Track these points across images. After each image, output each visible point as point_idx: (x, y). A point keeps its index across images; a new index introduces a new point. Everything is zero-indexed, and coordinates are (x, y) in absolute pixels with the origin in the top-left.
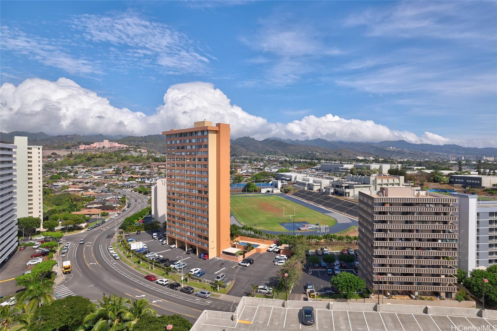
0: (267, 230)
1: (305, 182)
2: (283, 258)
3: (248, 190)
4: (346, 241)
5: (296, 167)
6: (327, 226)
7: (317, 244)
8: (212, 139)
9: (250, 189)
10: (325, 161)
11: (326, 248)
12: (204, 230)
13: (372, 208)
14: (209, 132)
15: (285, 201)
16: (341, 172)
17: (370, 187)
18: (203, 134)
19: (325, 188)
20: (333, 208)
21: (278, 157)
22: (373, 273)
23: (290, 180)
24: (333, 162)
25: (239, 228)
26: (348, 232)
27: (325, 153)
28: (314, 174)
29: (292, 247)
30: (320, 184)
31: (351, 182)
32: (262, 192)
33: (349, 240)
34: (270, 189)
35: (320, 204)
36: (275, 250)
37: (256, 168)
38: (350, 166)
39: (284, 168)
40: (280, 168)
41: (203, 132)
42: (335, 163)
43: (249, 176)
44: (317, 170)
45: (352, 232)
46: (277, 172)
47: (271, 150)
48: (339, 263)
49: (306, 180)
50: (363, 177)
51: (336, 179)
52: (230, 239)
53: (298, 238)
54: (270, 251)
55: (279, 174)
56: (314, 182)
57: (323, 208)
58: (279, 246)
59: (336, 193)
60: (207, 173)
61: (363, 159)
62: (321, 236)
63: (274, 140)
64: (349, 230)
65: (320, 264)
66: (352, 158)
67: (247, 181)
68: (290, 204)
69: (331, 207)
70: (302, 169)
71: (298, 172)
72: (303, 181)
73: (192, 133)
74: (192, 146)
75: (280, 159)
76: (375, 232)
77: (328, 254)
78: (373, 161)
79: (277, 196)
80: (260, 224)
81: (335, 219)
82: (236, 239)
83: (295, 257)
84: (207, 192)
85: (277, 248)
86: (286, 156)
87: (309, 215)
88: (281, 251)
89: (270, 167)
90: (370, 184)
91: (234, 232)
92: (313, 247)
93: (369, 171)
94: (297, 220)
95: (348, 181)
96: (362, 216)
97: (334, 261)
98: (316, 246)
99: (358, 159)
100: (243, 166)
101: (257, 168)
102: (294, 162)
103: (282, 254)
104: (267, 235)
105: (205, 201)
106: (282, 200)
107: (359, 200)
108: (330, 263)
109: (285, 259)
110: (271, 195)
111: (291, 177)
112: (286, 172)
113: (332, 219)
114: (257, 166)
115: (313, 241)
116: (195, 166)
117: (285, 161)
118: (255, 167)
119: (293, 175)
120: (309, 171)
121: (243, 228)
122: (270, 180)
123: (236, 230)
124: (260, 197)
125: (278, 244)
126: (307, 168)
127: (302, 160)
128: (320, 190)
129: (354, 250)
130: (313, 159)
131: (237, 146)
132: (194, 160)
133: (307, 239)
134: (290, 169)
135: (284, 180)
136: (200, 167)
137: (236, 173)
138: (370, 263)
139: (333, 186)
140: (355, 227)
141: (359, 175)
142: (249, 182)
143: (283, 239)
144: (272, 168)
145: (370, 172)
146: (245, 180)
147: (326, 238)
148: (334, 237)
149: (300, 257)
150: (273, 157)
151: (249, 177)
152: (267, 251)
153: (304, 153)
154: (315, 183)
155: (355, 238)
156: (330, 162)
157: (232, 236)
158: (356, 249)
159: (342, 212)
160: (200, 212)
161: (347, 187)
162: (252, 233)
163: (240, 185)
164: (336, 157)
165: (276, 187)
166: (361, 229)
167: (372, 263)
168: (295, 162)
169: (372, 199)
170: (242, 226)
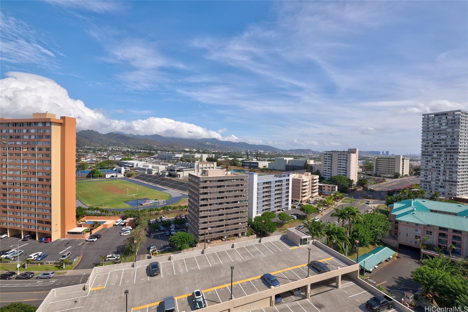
0: (113, 208)
1: (145, 168)
2: (128, 229)
3: (92, 176)
4: (179, 210)
5: (137, 156)
6: (164, 200)
7: (157, 214)
8: (56, 130)
9: (95, 175)
10: (161, 152)
11: (164, 216)
12: (45, 216)
13: (198, 184)
14: (52, 123)
15: (128, 183)
16: (174, 160)
17: (194, 170)
18: (45, 125)
19: (161, 172)
20: (168, 187)
21: (120, 148)
22: (199, 229)
23: (133, 166)
24: (167, 152)
25: (85, 209)
26: (180, 203)
27: (160, 146)
28: (153, 161)
29: (136, 219)
30: (157, 169)
31: (181, 167)
32: (106, 177)
33: (180, 208)
34: (114, 175)
35: (158, 184)
36: (121, 224)
37: (100, 157)
38: (180, 156)
39: (126, 157)
40: (123, 157)
41: (44, 123)
42: (168, 153)
43: (93, 163)
44: (155, 158)
45: (183, 203)
46: (121, 160)
47: (114, 142)
48: (174, 226)
49: (146, 166)
50: (190, 163)
51: (170, 165)
52: (76, 220)
53: (141, 212)
54: (116, 225)
55: (121, 162)
56: (153, 167)
57: (160, 187)
58: (124, 220)
59: (170, 175)
60: (49, 162)
61: (189, 150)
62: (160, 208)
63: (117, 134)
64: (180, 201)
65: (160, 229)
66: (181, 150)
67: (91, 169)
68: (132, 186)
69: (166, 186)
70: (143, 157)
71: (139, 160)
72: (143, 167)
73: (30, 123)
74: (30, 136)
75: (123, 150)
76: (200, 201)
77: (165, 221)
78: (196, 152)
79: (121, 180)
80: (106, 204)
81: (170, 195)
82: (83, 219)
83: (139, 227)
84: (49, 180)
85: (123, 222)
86: (128, 147)
87: (149, 193)
88: (127, 224)
89: (113, 156)
90: (194, 168)
91: (80, 213)
92: (154, 217)
93: (193, 159)
94: (139, 198)
95: (179, 166)
96: (191, 191)
97: (171, 225)
98: (156, 216)
99: (186, 150)
100: (87, 155)
101: (101, 157)
102: (135, 152)
103: (127, 226)
104: (113, 212)
105: (47, 188)
106: (125, 183)
107: (189, 180)
108: (167, 227)
109: (131, 229)
110: (115, 179)
111: (133, 164)
112: (129, 160)
113: (168, 195)
114: (101, 155)
115: (154, 213)
116: (34, 155)
117: (128, 151)
118: (99, 156)
119: (135, 162)
120: (149, 159)
121: (89, 209)
122: (114, 166)
123: (82, 211)
124: (105, 182)
125: (124, 218)
126: (147, 157)
127: (142, 151)
128: (157, 173)
129: (184, 215)
130: (151, 150)
131: (80, 138)
132: (33, 149)
133: (149, 211)
134: (132, 157)
135: (126, 166)
136: (41, 156)
137: (79, 161)
138: (197, 222)
139: (168, 170)
140: (185, 199)
141: (187, 162)
142: (94, 169)
143: (128, 214)
144: (116, 157)
145: (195, 160)
146: (89, 167)
147: (164, 209)
148: (170, 208)
149: (144, 226)
150: (116, 148)
151: (94, 165)
152: (114, 225)
153: (144, 145)
154: (154, 168)
155: (185, 207)
156: (165, 152)
157: (78, 217)
158: (186, 214)
159: (175, 188)
160: (40, 199)
161: (178, 171)
162: (99, 212)
163: (85, 172)
164: (169, 149)
165: (120, 172)
166: (190, 200)
167: (198, 223)
168: (136, 152)
169: (198, 178)
170: (87, 208)
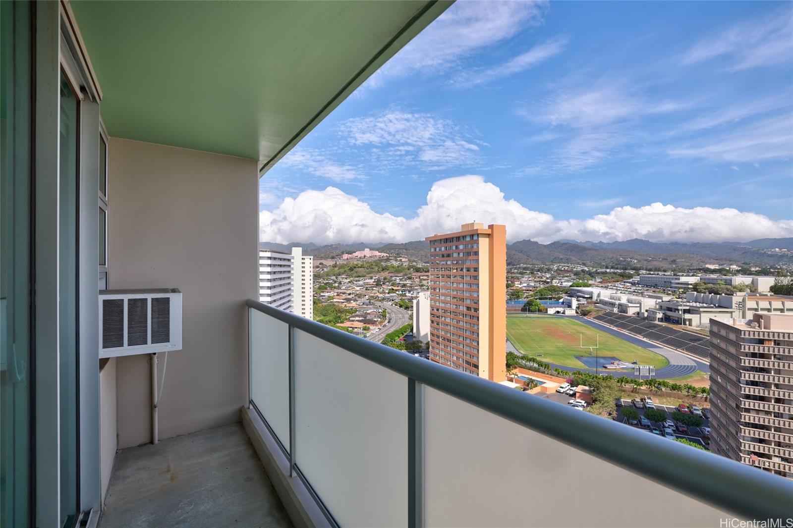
0: (557, 364)
1: (613, 301)
2: (580, 404)
3: (529, 309)
4: (686, 394)
5: (598, 280)
6: (651, 367)
7: (634, 391)
8: (484, 243)
9: (533, 308)
10: (648, 272)
11: (649, 398)
12: (473, 356)
13: (737, 346)
14: (479, 235)
15: (583, 326)
16: (676, 288)
17: (731, 312)
18: (473, 239)
19: (647, 311)
20: (662, 342)
21: (571, 267)
22: (741, 451)
23: (591, 298)
24: (660, 273)
25: (518, 357)
26: (689, 380)
27: (646, 260)
28: (629, 290)
29: (594, 390)
30: (638, 305)
31: (694, 304)
32: (548, 313)
33: (690, 391)
34: (561, 310)
35: (640, 334)
36: (568, 392)
37: (540, 281)
38: (692, 280)
39: (581, 281)
40: (574, 281)
41: (472, 236)
42: (664, 275)
43: (531, 290)
44: (633, 284)
45: (698, 381)
46: (571, 286)
47: (561, 257)
48: (673, 424)
49: (615, 298)
50: (718, 296)
51: (666, 298)
52: (506, 370)
53: (603, 379)
54: (560, 392)
55: (571, 289)
56: (629, 301)
57: (645, 339)
58: (573, 387)
59: (667, 319)
60: (477, 287)
61: (717, 268)
62: (642, 381)
63: (566, 244)
64: (691, 377)
65: (640, 422)
66: (695, 268)
67: (528, 298)
68: (590, 332)
69: (658, 340)
70: (610, 282)
71: (602, 287)
72: (611, 300)
73: (459, 237)
74: (459, 254)
75: (575, 269)
76: (743, 384)
77: (653, 408)
78: (738, 271)
79: (571, 319)
80: (546, 354)
81: (666, 358)
82: (514, 371)
83: (597, 405)
84: (477, 310)
85: (571, 390)
86: (584, 264)
87: (620, 349)
88: (577, 395)
89: (560, 280)
90: (732, 308)
91: (510, 362)
92: (628, 395)
93: (729, 287)
94: (600, 354)
95: (690, 302)
96: (717, 358)
97: (664, 420)
98: (632, 394)
99: (708, 268)
100: (523, 277)
101: (542, 281)
102: (596, 273)
103: (578, 398)
104: (556, 370)
105: (475, 320)
106: (578, 325)
107: (711, 332)
108: (656, 421)
109: (584, 406)
110: (562, 317)
111: (591, 293)
112: (584, 287)
113: (660, 358)
114: (542, 278)
115: (628, 386)
116: (462, 277)
117: (583, 271)
118: (538, 280)
119: (595, 291)
120: (621, 286)
121: (522, 358)
122: (560, 296)
123: (513, 360)
124: (546, 320)
125: (573, 384)
126: (618, 282)
127: (608, 270)
128: (638, 313)
129: (701, 408)
130: (626, 269)
131: (514, 252)
132: (462, 270)
133: (618, 382)
134: (590, 282)
135: (580, 297)
136: (468, 278)
137: (513, 287)
138: (734, 433)
139: (661, 308)
140: (702, 373)
141: (710, 293)
142: (531, 298)
143: (580, 378)
144: (563, 281)
145: (732, 289)
146: (525, 296)
147: (651, 385)
148: (665, 384)
149: (606, 407)
150: (565, 266)
151: (531, 293)
152: (557, 391)
153: (613, 260)
154: (631, 303)
155: (704, 391)
156: (656, 273)
157: (508, 366)
158: (705, 407)
159: (679, 348)
160: (468, 333)
161: (685, 311)
162: (536, 365)
163: (519, 303)
164: (666, 265)
165: (570, 306)
166: (714, 376)
167: (737, 434)
168: (598, 273)
169: (737, 331)
170: (521, 355)
